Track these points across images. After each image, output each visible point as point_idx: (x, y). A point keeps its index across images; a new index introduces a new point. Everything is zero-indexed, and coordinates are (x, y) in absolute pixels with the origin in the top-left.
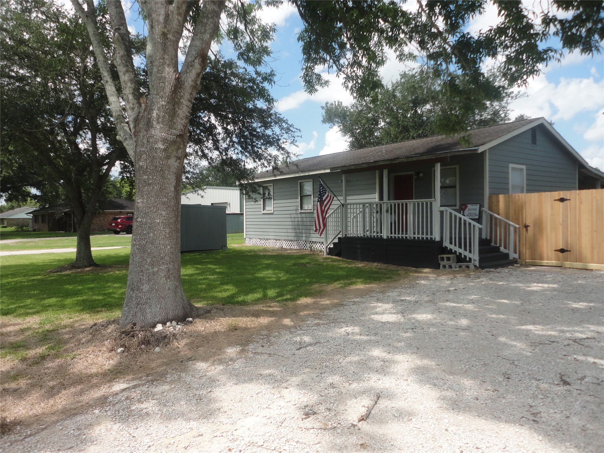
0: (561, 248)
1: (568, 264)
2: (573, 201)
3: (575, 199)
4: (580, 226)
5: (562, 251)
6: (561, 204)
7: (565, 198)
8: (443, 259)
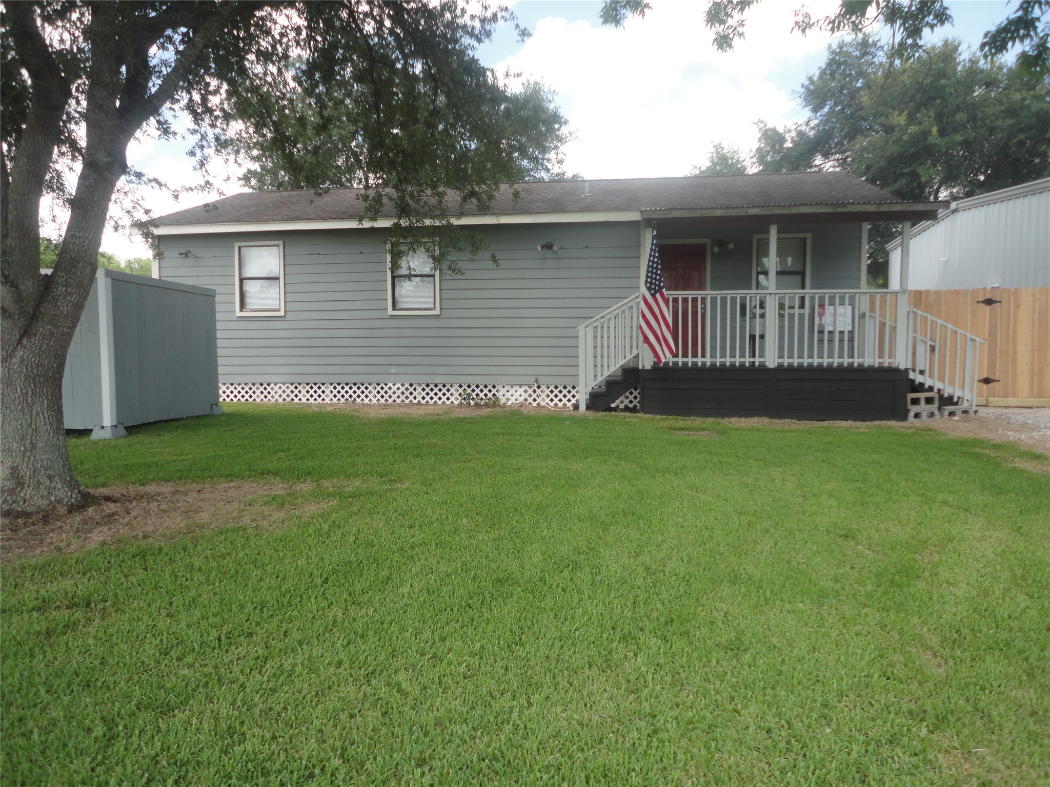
0: (985, 376)
1: (994, 400)
2: (1004, 304)
3: (1009, 300)
4: (1015, 342)
5: (987, 381)
6: (988, 307)
7: (994, 298)
8: (915, 402)
